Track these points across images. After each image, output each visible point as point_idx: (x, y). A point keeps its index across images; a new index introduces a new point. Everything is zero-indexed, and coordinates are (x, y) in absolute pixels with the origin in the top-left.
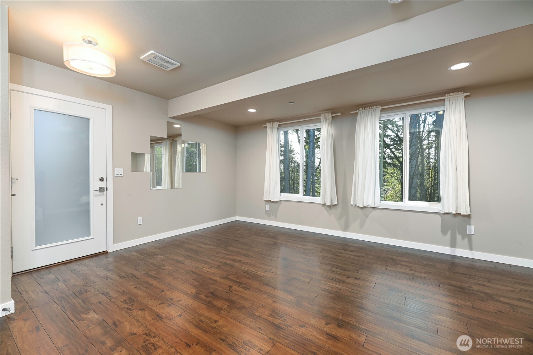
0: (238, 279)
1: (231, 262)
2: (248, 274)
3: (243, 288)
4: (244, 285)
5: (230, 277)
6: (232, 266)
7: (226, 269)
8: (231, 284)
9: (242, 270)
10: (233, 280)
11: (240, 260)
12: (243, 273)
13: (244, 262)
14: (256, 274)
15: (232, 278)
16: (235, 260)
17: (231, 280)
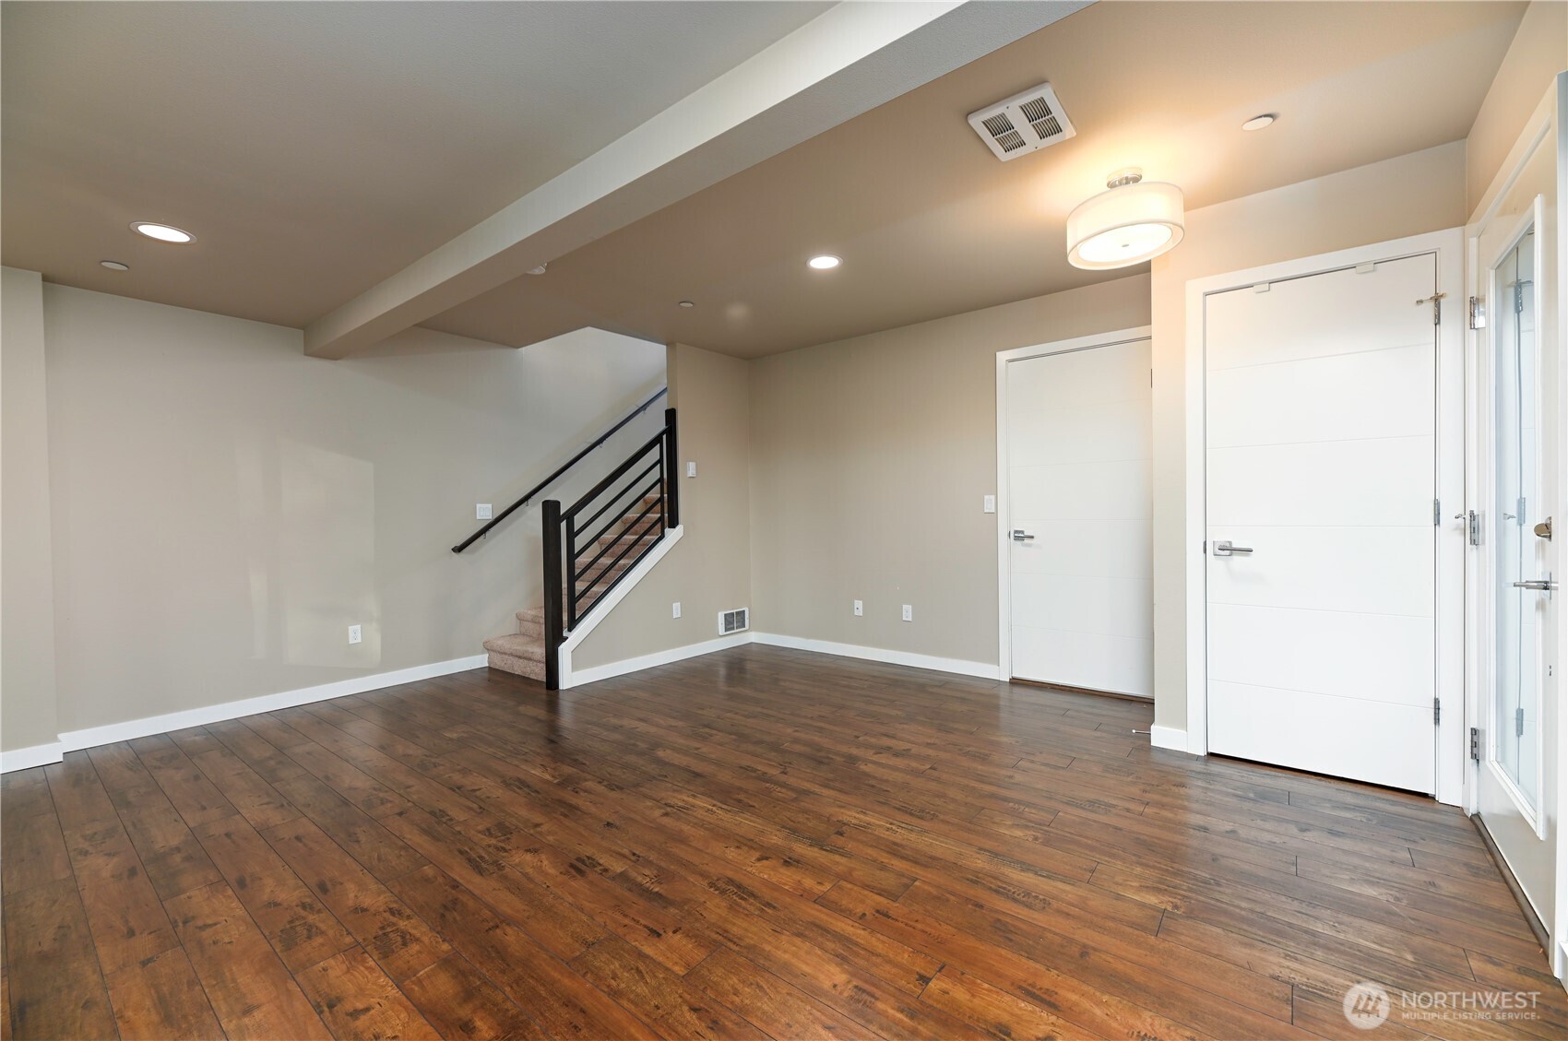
0: (767, 788)
1: (801, 849)
2: (740, 801)
3: (755, 770)
4: (753, 774)
5: (790, 793)
6: (794, 831)
7: (807, 819)
8: (783, 778)
9: (758, 816)
10: (781, 786)
11: (767, 858)
12: (755, 804)
13: (751, 847)
14: (715, 802)
15: (783, 790)
16: (787, 863)
17: (784, 785)
